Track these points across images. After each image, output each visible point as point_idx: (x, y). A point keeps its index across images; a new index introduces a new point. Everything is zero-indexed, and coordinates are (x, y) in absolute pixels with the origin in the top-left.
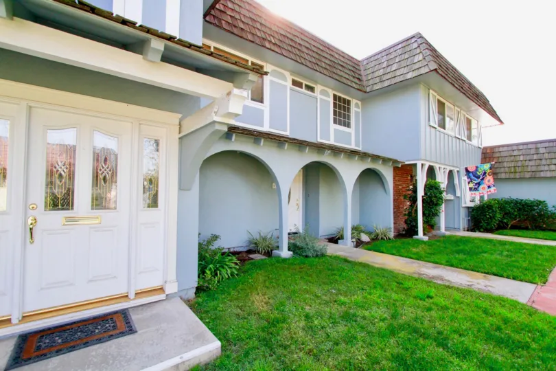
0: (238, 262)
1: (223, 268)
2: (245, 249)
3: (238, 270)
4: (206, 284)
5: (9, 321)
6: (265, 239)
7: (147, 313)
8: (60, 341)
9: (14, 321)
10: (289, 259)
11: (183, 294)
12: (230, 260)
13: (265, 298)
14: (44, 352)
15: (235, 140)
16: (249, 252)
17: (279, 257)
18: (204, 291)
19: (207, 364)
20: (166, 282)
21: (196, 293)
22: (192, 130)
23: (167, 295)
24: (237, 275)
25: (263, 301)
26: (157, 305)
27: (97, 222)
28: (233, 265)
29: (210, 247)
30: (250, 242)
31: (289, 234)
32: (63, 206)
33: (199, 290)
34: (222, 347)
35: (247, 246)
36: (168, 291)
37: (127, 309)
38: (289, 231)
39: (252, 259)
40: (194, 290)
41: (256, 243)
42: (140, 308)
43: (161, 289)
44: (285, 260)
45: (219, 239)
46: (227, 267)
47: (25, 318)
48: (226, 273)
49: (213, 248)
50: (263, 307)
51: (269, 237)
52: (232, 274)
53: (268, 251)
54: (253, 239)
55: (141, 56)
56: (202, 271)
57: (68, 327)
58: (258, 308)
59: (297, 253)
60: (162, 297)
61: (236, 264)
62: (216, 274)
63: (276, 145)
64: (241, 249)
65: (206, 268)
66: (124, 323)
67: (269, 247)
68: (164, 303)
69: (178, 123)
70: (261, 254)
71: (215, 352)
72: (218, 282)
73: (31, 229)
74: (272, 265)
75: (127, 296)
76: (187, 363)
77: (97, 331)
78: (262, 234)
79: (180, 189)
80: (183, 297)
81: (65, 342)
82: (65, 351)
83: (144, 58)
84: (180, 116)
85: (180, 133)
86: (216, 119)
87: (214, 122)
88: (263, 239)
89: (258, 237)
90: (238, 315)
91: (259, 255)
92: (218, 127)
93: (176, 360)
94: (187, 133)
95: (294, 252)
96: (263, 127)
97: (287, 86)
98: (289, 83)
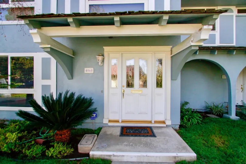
0: (201, 117)
1: (193, 118)
2: (204, 111)
3: (201, 121)
4: (184, 125)
5: (119, 121)
6: (217, 107)
7: (160, 131)
8: (132, 132)
9: (120, 122)
10: (237, 121)
11: (174, 126)
12: (197, 115)
13: (222, 140)
14: (128, 134)
15: (199, 54)
16: (206, 113)
17: (229, 118)
18: (183, 127)
19: (189, 162)
20: (166, 119)
21: (179, 127)
22: (178, 52)
23: (167, 125)
24: (201, 123)
25: (220, 141)
26: (163, 128)
27: (141, 92)
28: (198, 118)
29: (184, 107)
30: (207, 108)
31: (236, 106)
32: (131, 86)
33: (181, 126)
34: (197, 157)
35: (205, 110)
36: (167, 124)
37: (151, 127)
38: (236, 104)
39: (209, 117)
40: (179, 126)
41: (211, 109)
42: (156, 128)
43: (164, 122)
44: (234, 121)
45: (188, 104)
46: (195, 118)
47: (122, 122)
48: (195, 121)
49: (186, 108)
50: (220, 144)
51: (220, 106)
52: (198, 122)
53: (220, 114)
54: (209, 106)
55: (158, 25)
56: (182, 118)
57: (133, 128)
58: (217, 144)
59: (243, 118)
60: (165, 125)
61: (200, 118)
62: (189, 121)
63: (227, 52)
64: (201, 111)
65: (184, 117)
66: (151, 132)
67: (220, 112)
68: (166, 128)
69: (170, 50)
70: (215, 115)
71: (193, 158)
72: (191, 125)
73: (123, 93)
74: (224, 122)
75: (151, 122)
76: (179, 158)
77: (142, 132)
78: (215, 104)
79: (172, 79)
80: (174, 127)
81: (133, 133)
82: (134, 136)
83: (159, 25)
84: (171, 47)
85: (171, 54)
86: (192, 44)
87: (191, 46)
88: (216, 107)
89: (212, 105)
90: (204, 144)
91: (214, 115)
92: (193, 48)
93: (174, 154)
94: (175, 54)
95: (240, 117)
96: (215, 44)
97: (233, 16)
98: (235, 13)
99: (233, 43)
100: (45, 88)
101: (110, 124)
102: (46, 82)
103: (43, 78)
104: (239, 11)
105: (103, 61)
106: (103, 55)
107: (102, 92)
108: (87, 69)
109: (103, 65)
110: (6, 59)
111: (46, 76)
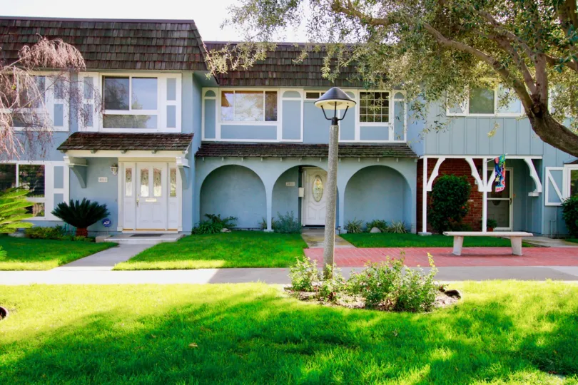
5: (133, 230)
11: (185, 233)
20: (178, 227)
23: (178, 232)
27: (155, 201)
36: (179, 230)
37: (164, 234)
40: (191, 233)
47: (137, 230)
57: (146, 234)
73: (138, 202)
75: (165, 230)
79: (183, 188)
96: (276, 139)
97: (300, 101)
98: (303, 98)
99: (300, 139)
100: (57, 196)
101: (124, 232)
102: (59, 191)
103: (55, 187)
104: (309, 96)
105: (117, 171)
106: (117, 166)
107: (116, 200)
108: (101, 178)
109: (117, 175)
110: (14, 166)
111: (58, 184)
